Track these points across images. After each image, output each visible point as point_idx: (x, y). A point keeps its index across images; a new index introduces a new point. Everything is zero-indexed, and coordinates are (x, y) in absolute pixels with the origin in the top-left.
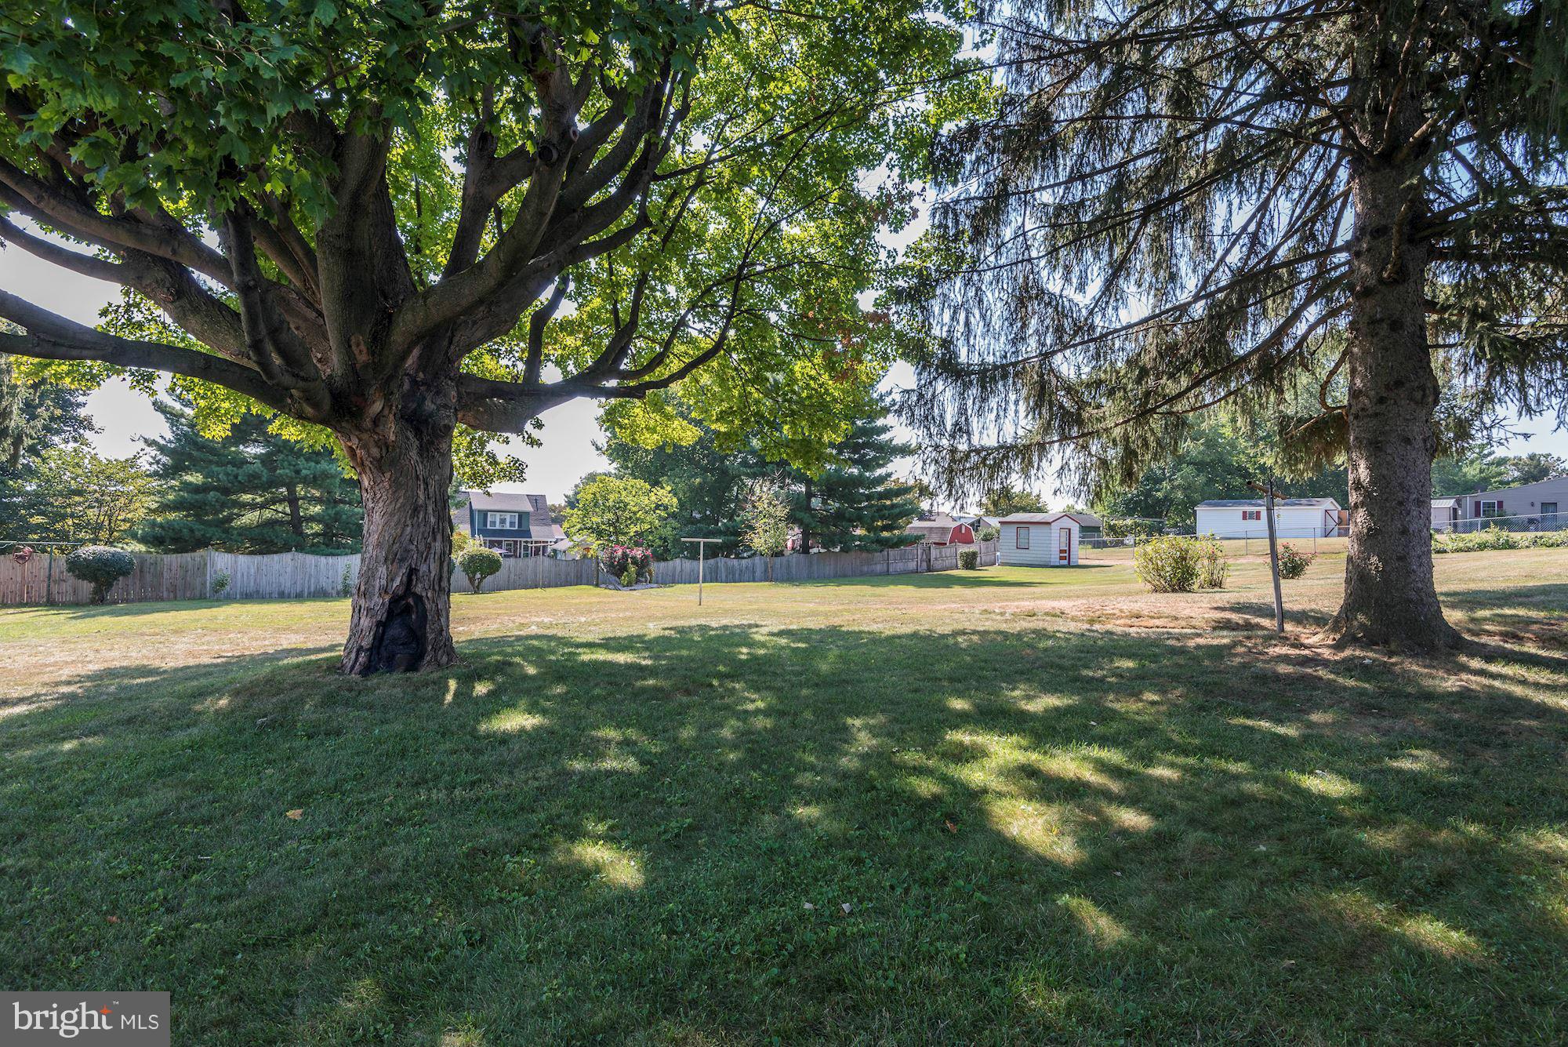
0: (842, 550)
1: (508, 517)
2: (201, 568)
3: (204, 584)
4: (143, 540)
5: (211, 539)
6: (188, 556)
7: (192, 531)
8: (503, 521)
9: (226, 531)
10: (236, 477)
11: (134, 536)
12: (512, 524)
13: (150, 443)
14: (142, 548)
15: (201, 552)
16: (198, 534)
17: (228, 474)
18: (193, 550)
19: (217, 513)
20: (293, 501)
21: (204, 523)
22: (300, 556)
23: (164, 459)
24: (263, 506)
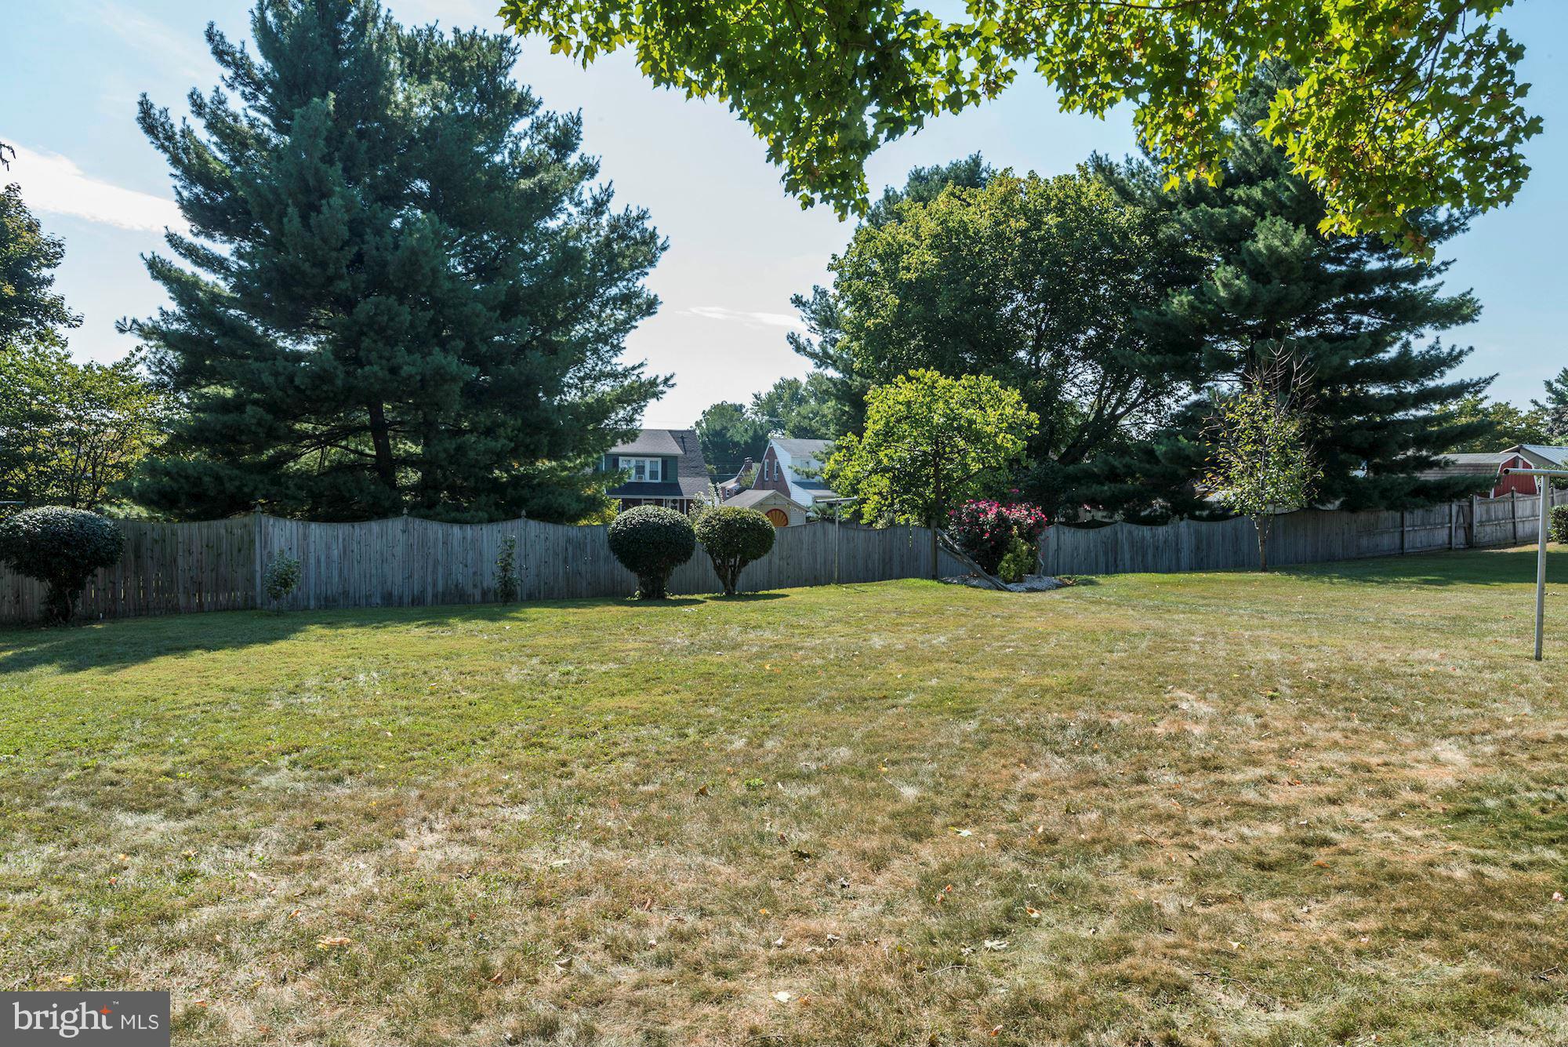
0: (1343, 507)
1: (647, 462)
2: (245, 547)
3: (251, 580)
4: (141, 499)
5: (252, 496)
6: (219, 526)
7: (218, 478)
8: (640, 470)
9: (276, 481)
10: (291, 379)
11: (127, 492)
12: (653, 474)
13: (147, 332)
14: (139, 511)
15: (237, 520)
16: (230, 487)
17: (276, 374)
18: (224, 515)
19: (259, 450)
20: (379, 429)
21: (241, 467)
22: (417, 524)
23: (172, 356)
24: (329, 439)
